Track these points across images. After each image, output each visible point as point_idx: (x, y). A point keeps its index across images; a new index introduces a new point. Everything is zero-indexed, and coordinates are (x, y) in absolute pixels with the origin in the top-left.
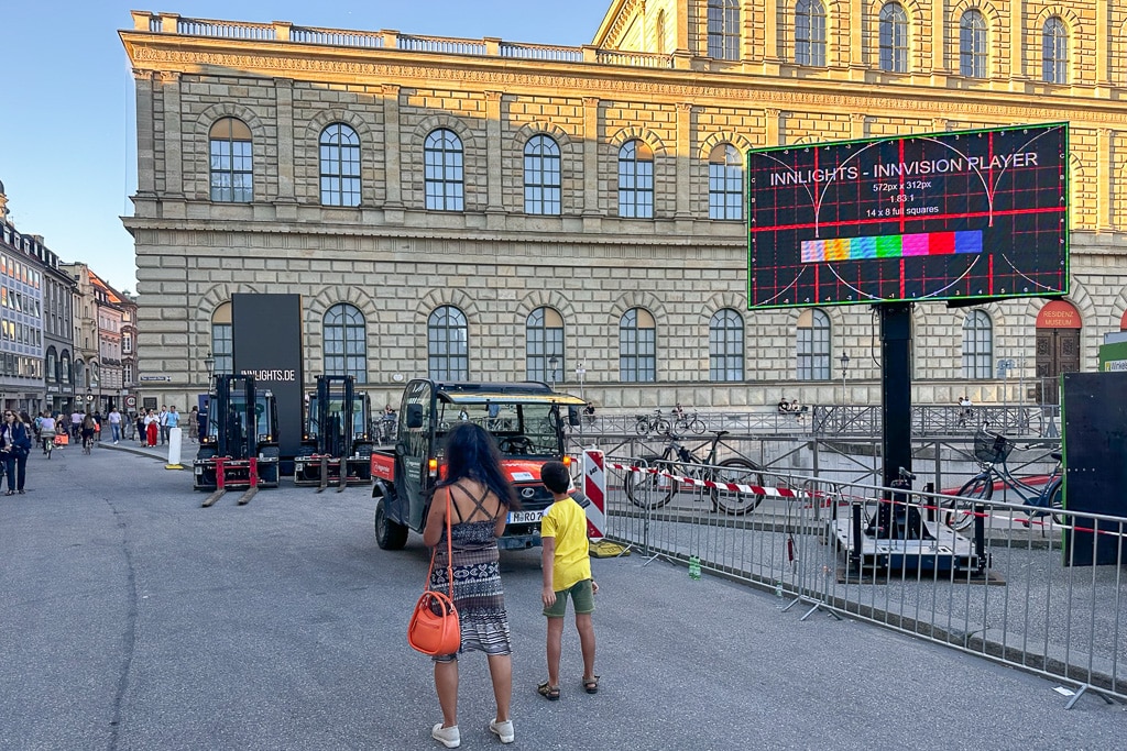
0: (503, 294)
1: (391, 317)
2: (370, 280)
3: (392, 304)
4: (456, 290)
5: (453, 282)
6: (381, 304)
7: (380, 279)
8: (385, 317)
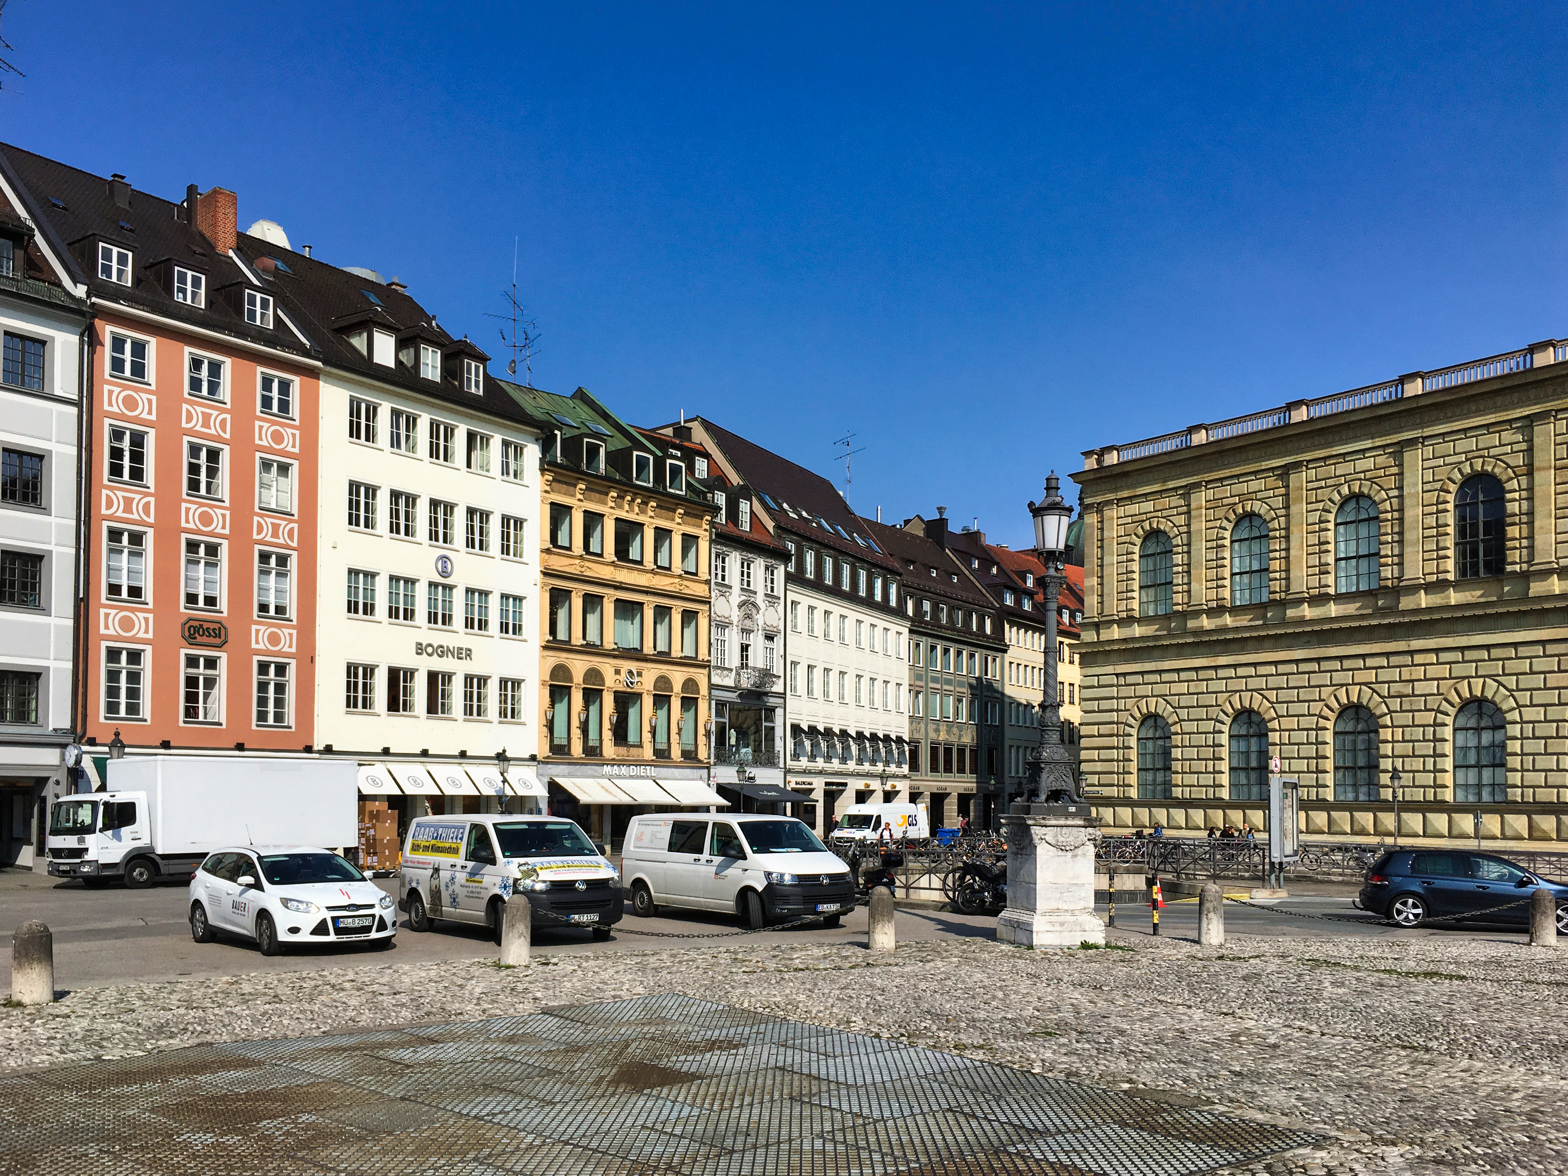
0: (1420, 687)
1: (1293, 723)
2: (1273, 682)
3: (1295, 708)
4: (1363, 687)
5: (1360, 677)
6: (1282, 709)
7: (1282, 681)
8: (1287, 723)
